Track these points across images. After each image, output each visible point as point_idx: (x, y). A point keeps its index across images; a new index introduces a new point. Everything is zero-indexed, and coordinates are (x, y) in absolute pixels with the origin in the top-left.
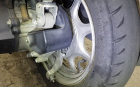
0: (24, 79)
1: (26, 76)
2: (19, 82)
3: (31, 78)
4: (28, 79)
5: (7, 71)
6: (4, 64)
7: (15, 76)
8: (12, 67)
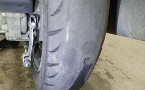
0: (16, 80)
1: (20, 78)
2: (9, 82)
3: (25, 81)
4: (21, 81)
5: (2, 72)
6: (2, 66)
7: (9, 77)
8: (9, 69)
